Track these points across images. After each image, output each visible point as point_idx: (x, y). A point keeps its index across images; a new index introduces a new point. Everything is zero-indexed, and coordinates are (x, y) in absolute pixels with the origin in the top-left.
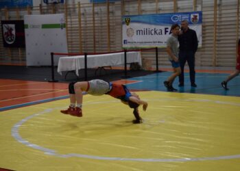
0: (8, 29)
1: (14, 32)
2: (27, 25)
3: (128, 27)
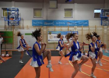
3: (50, 35)
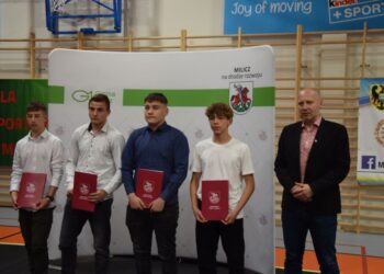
3: (381, 115)
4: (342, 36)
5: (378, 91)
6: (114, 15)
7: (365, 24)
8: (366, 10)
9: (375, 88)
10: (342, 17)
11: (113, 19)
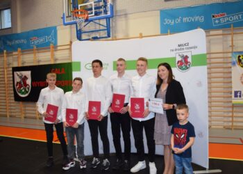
0: (20, 77)
1: (29, 82)
2: (79, 64)
4: (220, 32)
5: (241, 58)
6: (107, 29)
7: (232, 25)
8: (231, 19)
9: (239, 56)
10: (219, 23)
11: (106, 31)
